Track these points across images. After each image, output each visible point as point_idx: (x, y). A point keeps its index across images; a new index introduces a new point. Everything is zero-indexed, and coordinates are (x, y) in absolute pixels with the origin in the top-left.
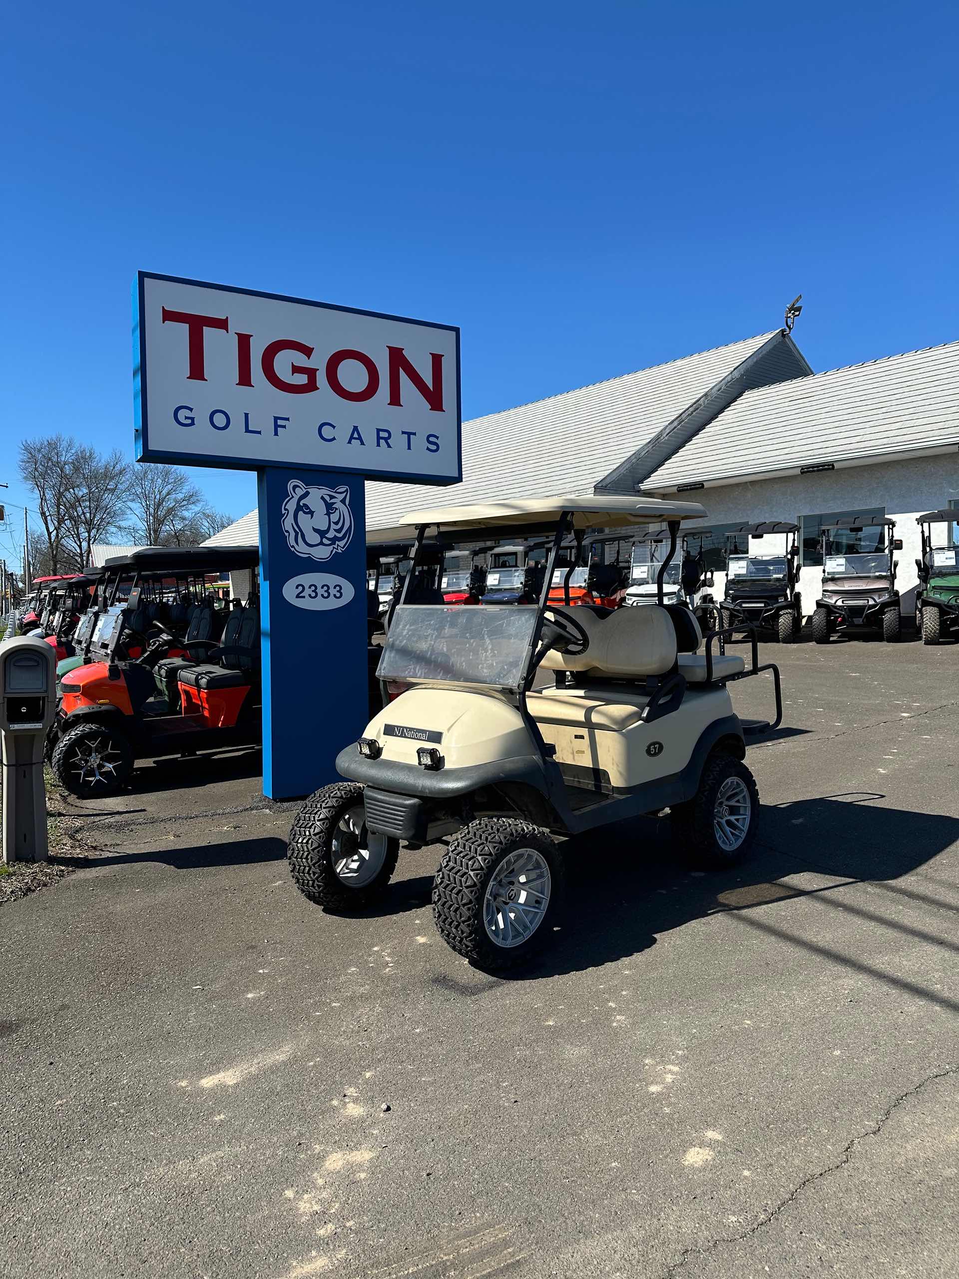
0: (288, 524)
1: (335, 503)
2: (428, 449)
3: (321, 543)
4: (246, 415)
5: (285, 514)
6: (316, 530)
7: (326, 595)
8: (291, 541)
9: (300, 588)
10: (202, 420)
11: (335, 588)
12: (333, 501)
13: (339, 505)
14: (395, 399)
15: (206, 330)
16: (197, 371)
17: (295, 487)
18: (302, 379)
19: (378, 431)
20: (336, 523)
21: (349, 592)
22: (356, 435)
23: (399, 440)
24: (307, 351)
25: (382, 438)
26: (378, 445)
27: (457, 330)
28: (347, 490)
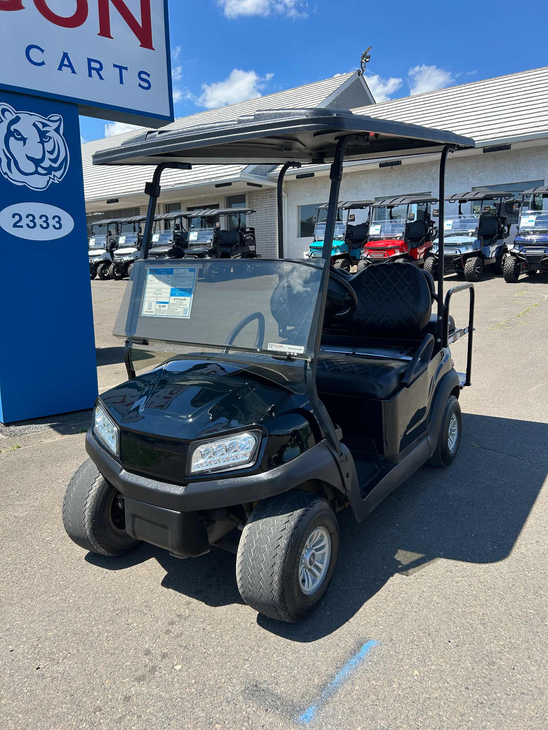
1: (48, 132)
2: (140, 85)
3: (36, 172)
6: (29, 158)
7: (45, 225)
8: (4, 167)
9: (17, 218)
11: (54, 218)
12: (46, 129)
13: (52, 134)
14: (105, 31)
17: (4, 110)
19: (90, 61)
20: (51, 153)
21: (69, 223)
22: (66, 62)
23: (111, 73)
25: (94, 69)
26: (90, 75)
28: (60, 119)
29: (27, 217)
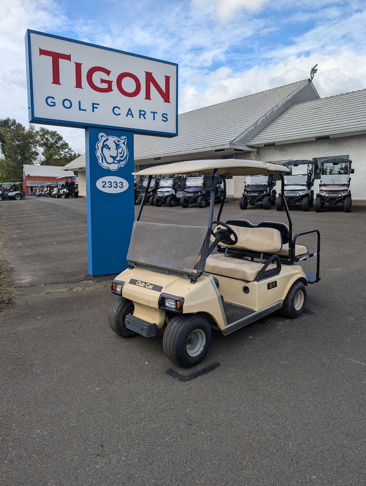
0: (99, 153)
2: (162, 120)
3: (114, 163)
5: (97, 148)
6: (111, 156)
7: (116, 186)
8: (100, 161)
9: (104, 183)
10: (59, 103)
11: (120, 183)
12: (119, 143)
13: (122, 145)
14: (148, 97)
15: (60, 60)
16: (56, 80)
17: (102, 136)
18: (105, 86)
19: (140, 111)
20: (121, 153)
21: (126, 185)
22: (130, 113)
23: (149, 116)
24: (108, 72)
25: (142, 114)
26: (140, 118)
27: (177, 65)
28: (125, 138)
29: (108, 182)
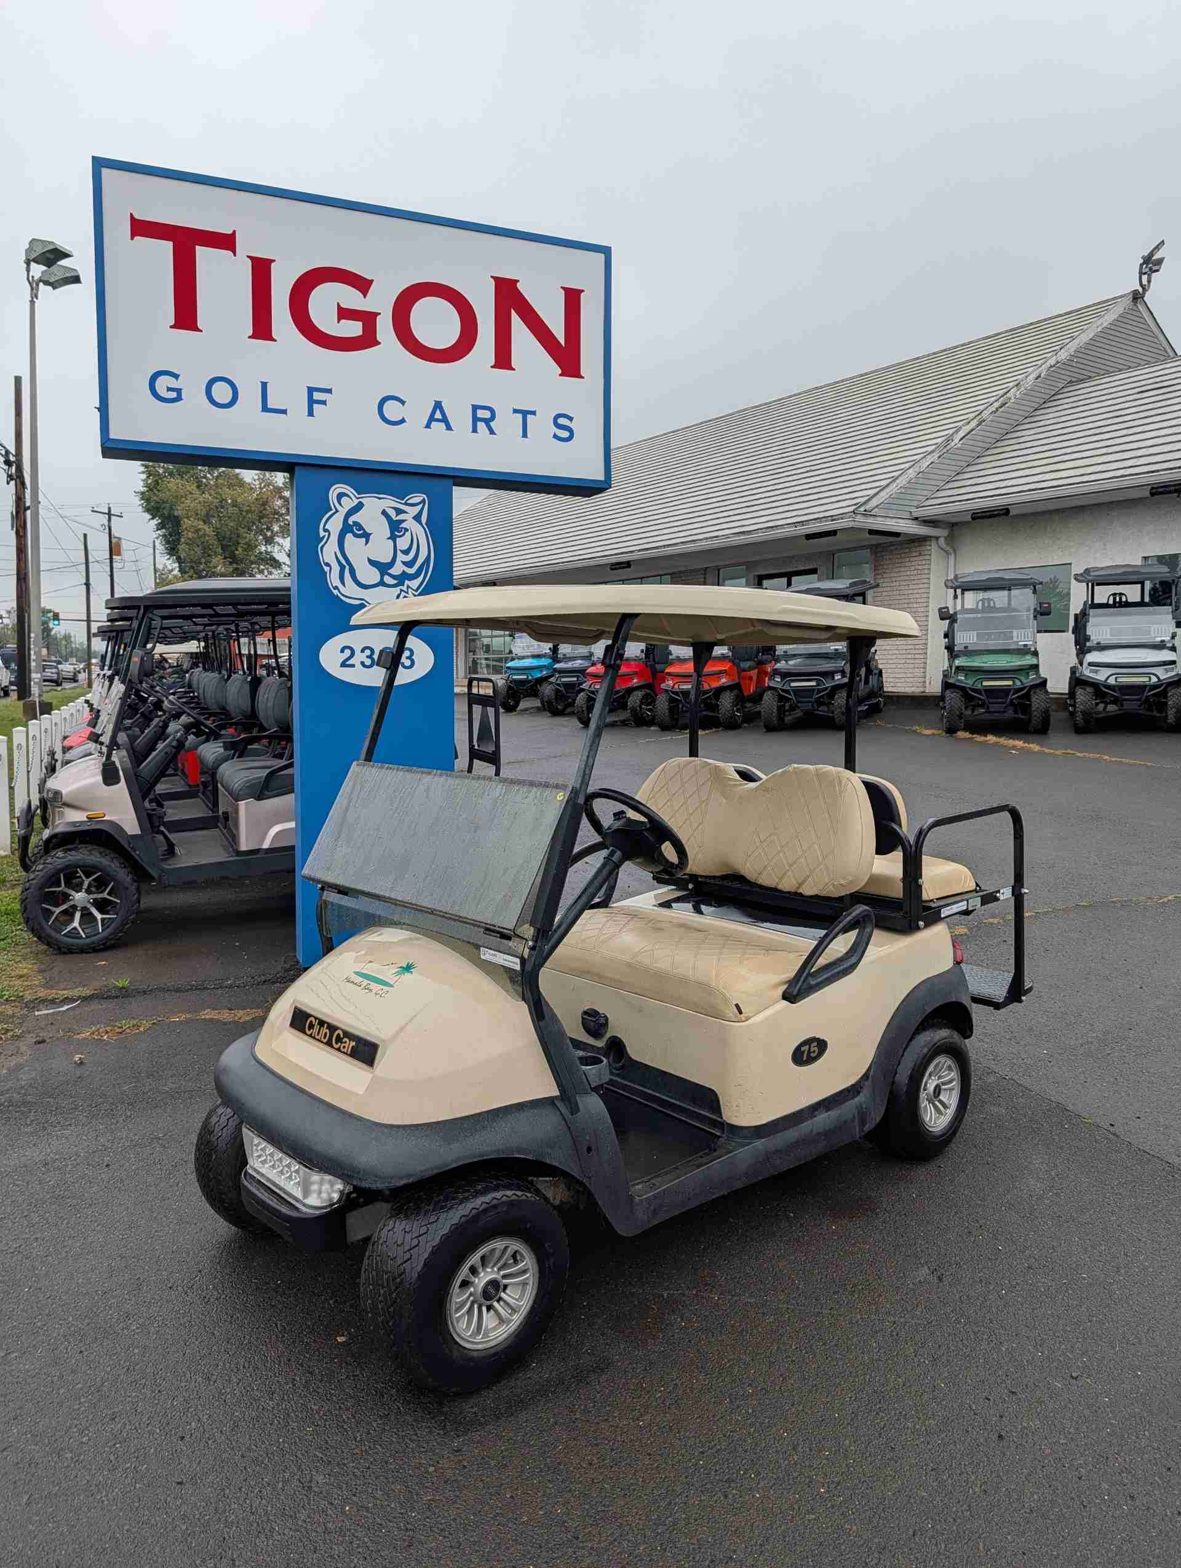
0: (329, 552)
1: (404, 521)
2: (555, 436)
3: (382, 583)
4: (264, 385)
5: (324, 537)
6: (372, 562)
8: (334, 579)
10: (194, 394)
12: (401, 517)
13: (410, 524)
14: (503, 360)
15: (200, 251)
17: (340, 496)
18: (353, 329)
19: (475, 408)
20: (406, 552)
21: (425, 659)
22: (438, 415)
23: (507, 424)
24: (362, 285)
25: (481, 420)
26: (475, 430)
27: (606, 251)
28: (423, 501)
29: (363, 651)
